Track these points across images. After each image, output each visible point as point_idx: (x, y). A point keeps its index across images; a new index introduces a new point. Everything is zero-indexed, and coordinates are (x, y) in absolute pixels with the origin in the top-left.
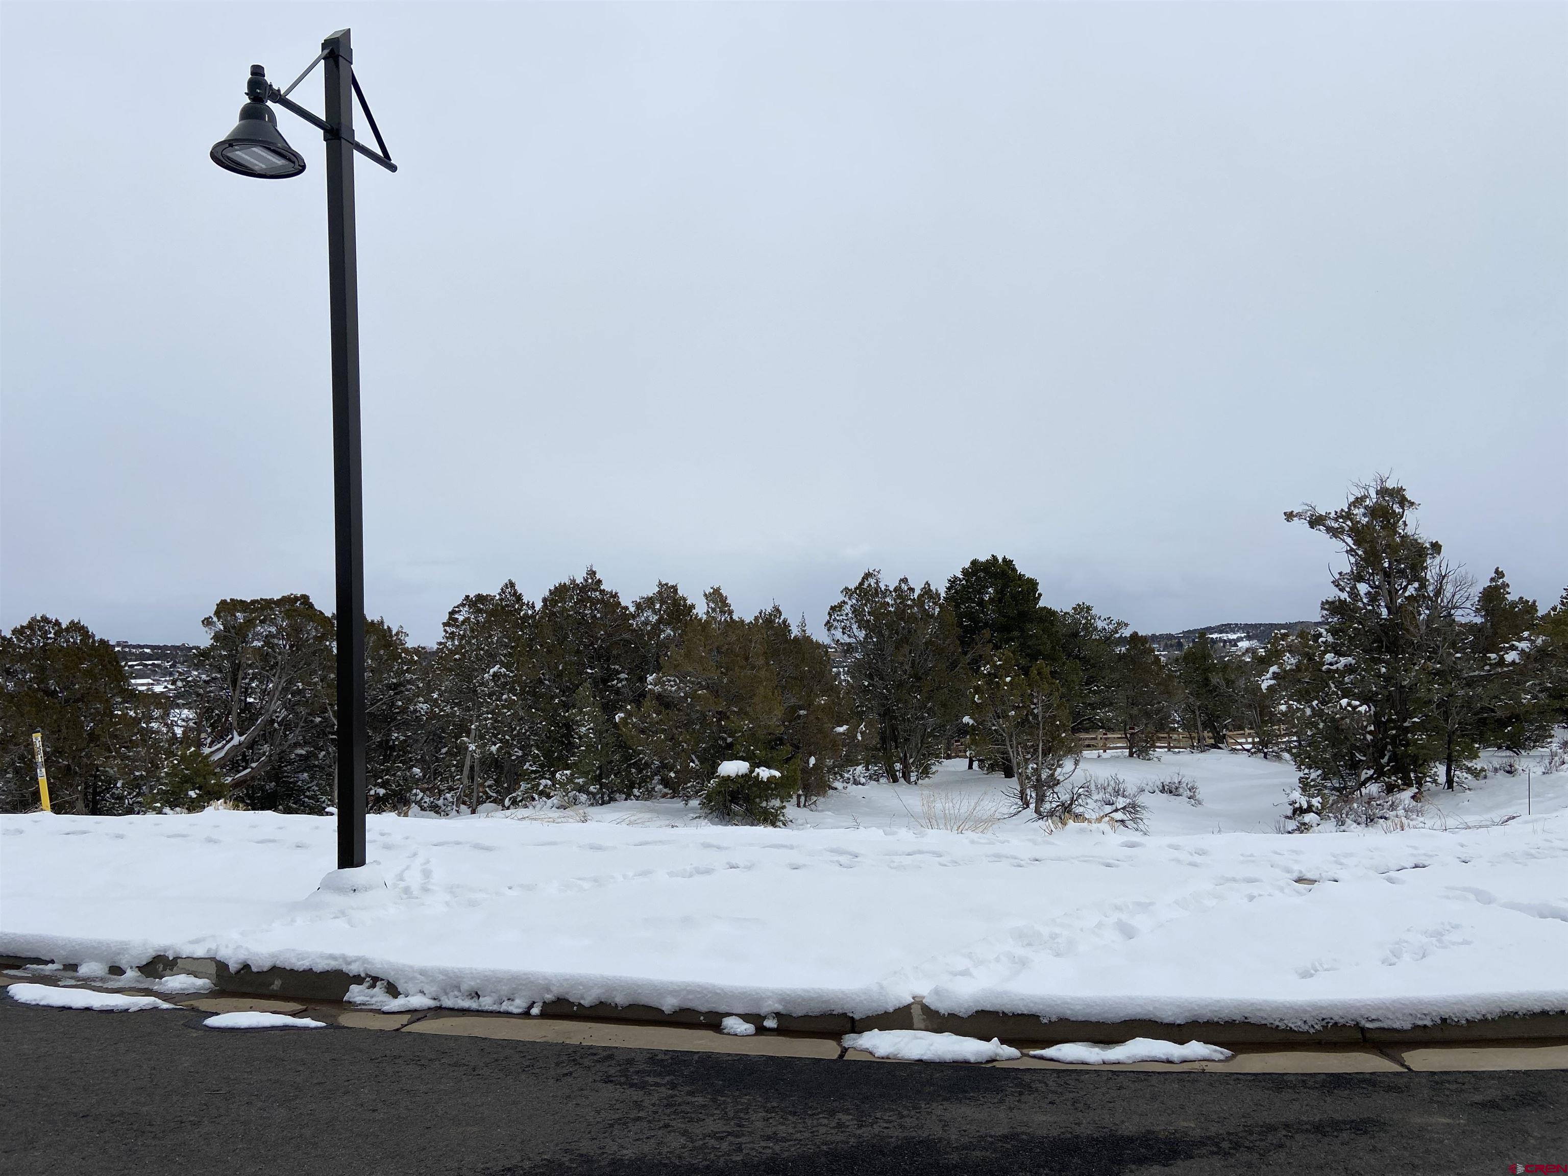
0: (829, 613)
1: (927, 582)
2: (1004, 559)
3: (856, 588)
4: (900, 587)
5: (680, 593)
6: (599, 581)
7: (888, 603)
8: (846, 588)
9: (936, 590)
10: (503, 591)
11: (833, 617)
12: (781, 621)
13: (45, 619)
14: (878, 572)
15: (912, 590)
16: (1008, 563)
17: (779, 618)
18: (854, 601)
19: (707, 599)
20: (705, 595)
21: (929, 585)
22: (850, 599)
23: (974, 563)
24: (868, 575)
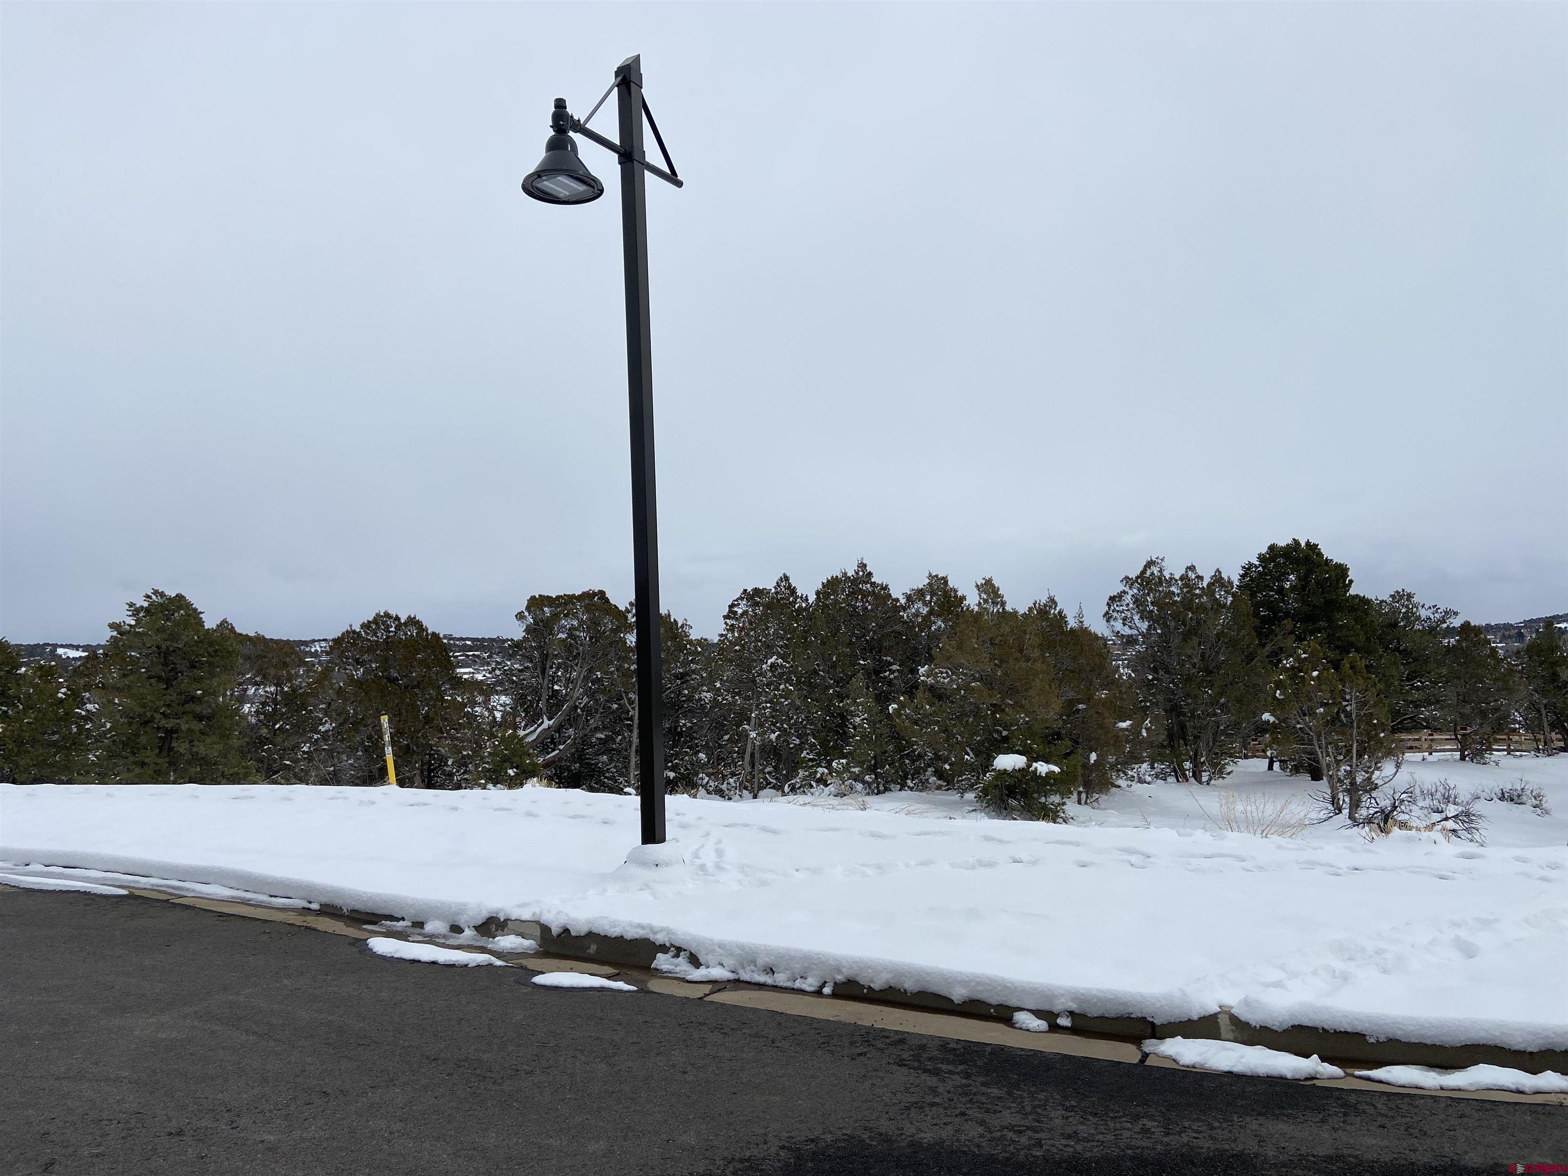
0: (1108, 604)
1: (1218, 570)
2: (1308, 543)
3: (1137, 577)
4: (1187, 576)
5: (951, 584)
6: (870, 574)
7: (1173, 593)
8: (1127, 578)
9: (1229, 578)
10: (778, 585)
11: (1112, 608)
12: (1056, 612)
13: (387, 615)
14: (1162, 560)
15: (1200, 578)
16: (1312, 548)
17: (1055, 609)
18: (1135, 591)
19: (979, 590)
20: (977, 586)
21: (1220, 573)
22: (1130, 588)
23: (1272, 548)
24: (1150, 563)
